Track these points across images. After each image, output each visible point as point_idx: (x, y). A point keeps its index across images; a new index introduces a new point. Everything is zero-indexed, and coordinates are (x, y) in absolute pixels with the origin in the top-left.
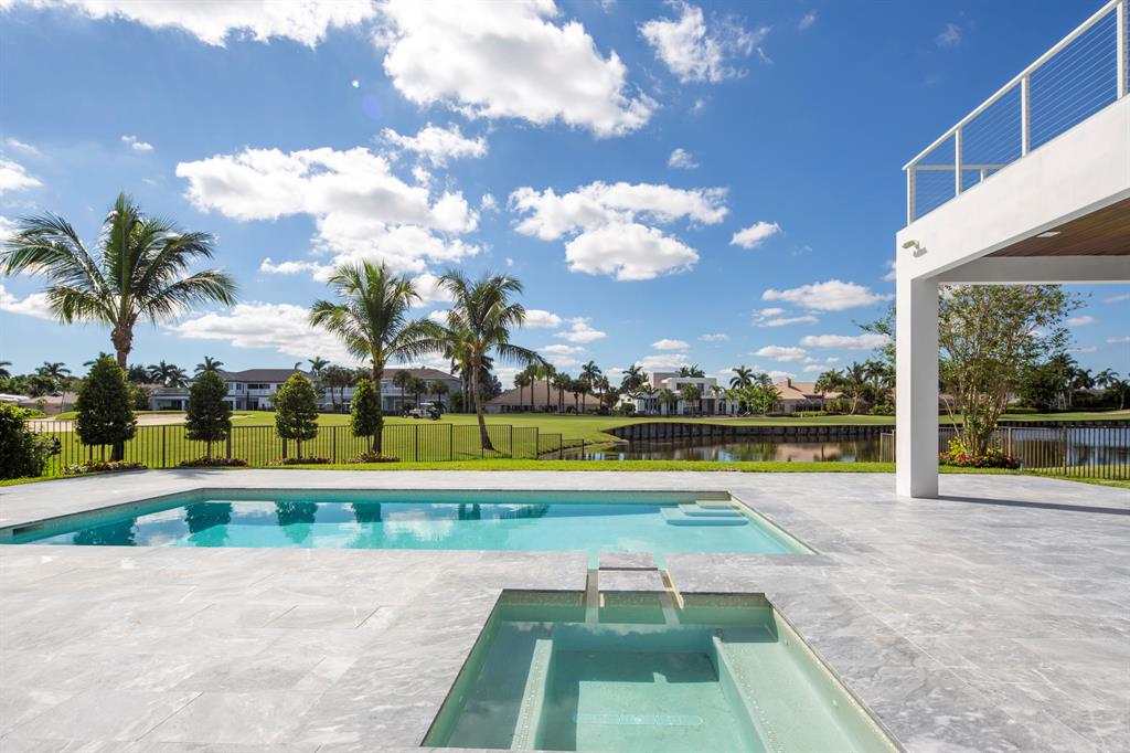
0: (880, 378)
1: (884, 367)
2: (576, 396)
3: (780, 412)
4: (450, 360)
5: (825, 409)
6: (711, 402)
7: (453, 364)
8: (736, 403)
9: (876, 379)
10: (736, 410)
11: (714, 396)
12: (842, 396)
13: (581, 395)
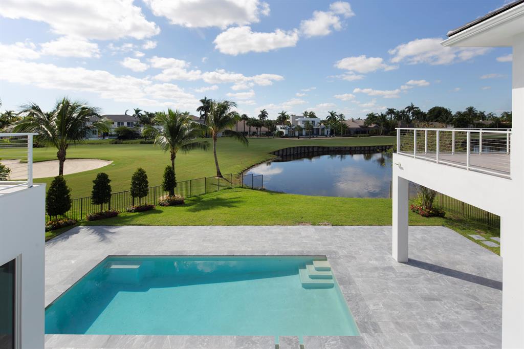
0: (393, 116)
1: (395, 111)
2: (257, 129)
3: (348, 135)
4: (200, 112)
5: (369, 133)
6: (318, 129)
7: (201, 114)
8: (329, 130)
9: (391, 116)
10: (329, 133)
11: (319, 127)
12: (376, 126)
13: (259, 129)
